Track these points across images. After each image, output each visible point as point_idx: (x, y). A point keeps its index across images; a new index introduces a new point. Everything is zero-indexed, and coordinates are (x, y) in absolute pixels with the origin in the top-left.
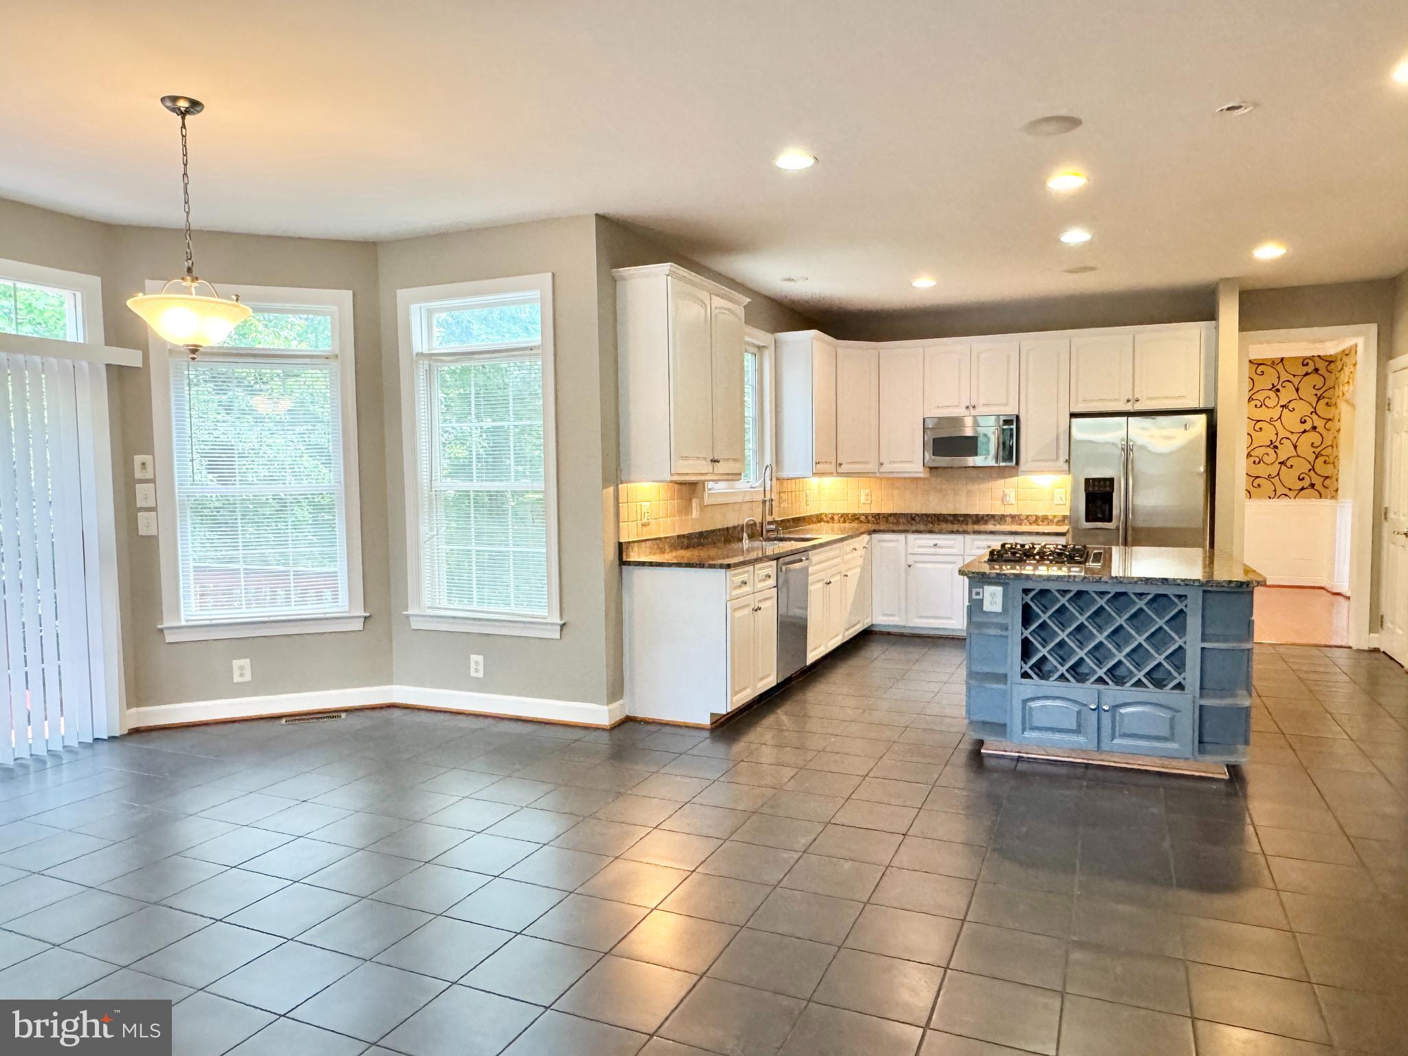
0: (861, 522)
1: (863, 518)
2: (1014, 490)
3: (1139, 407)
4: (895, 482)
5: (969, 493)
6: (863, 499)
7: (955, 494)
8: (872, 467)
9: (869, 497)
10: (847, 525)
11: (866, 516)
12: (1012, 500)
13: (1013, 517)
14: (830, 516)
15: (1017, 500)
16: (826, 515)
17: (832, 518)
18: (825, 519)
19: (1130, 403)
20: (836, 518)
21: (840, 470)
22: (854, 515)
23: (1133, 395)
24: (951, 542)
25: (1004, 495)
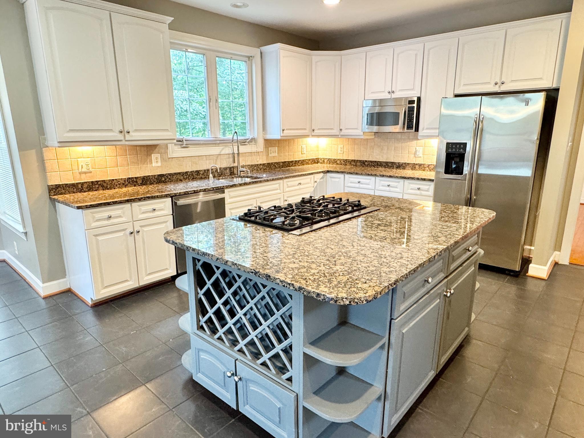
0: (337, 164)
1: (338, 162)
2: (422, 148)
3: (504, 88)
4: (354, 141)
5: (396, 149)
6: (339, 149)
7: (388, 149)
8: (335, 132)
9: (342, 149)
10: (331, 165)
11: (340, 160)
12: (420, 154)
13: (420, 165)
14: (323, 160)
15: (423, 154)
16: (321, 159)
17: (324, 161)
18: (320, 162)
19: (497, 86)
20: (326, 161)
21: (313, 134)
22: (334, 160)
23: (501, 78)
24: (368, 181)
25: (416, 151)
